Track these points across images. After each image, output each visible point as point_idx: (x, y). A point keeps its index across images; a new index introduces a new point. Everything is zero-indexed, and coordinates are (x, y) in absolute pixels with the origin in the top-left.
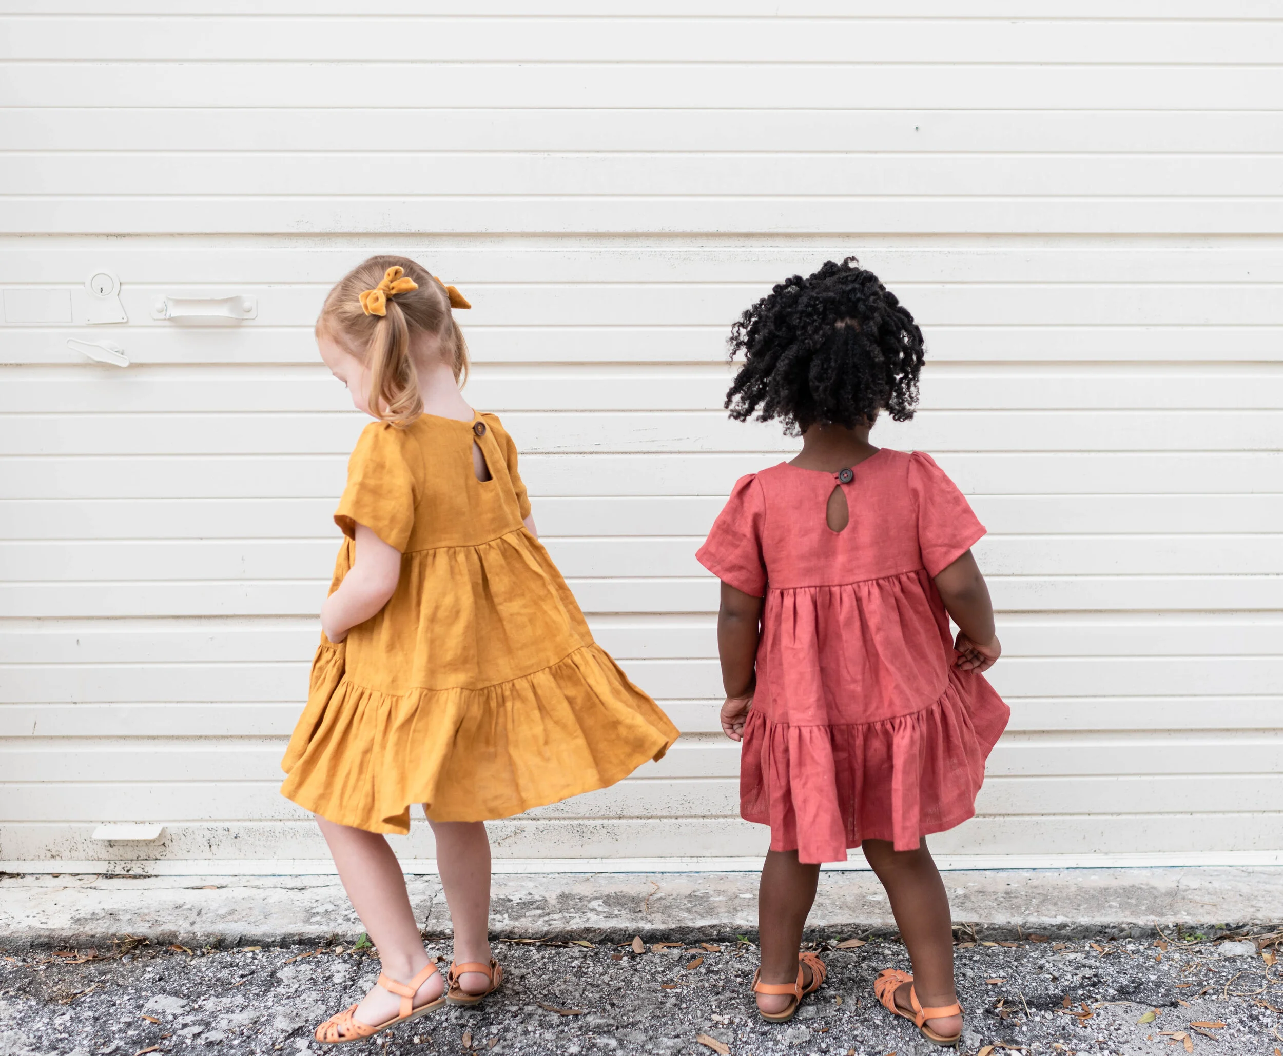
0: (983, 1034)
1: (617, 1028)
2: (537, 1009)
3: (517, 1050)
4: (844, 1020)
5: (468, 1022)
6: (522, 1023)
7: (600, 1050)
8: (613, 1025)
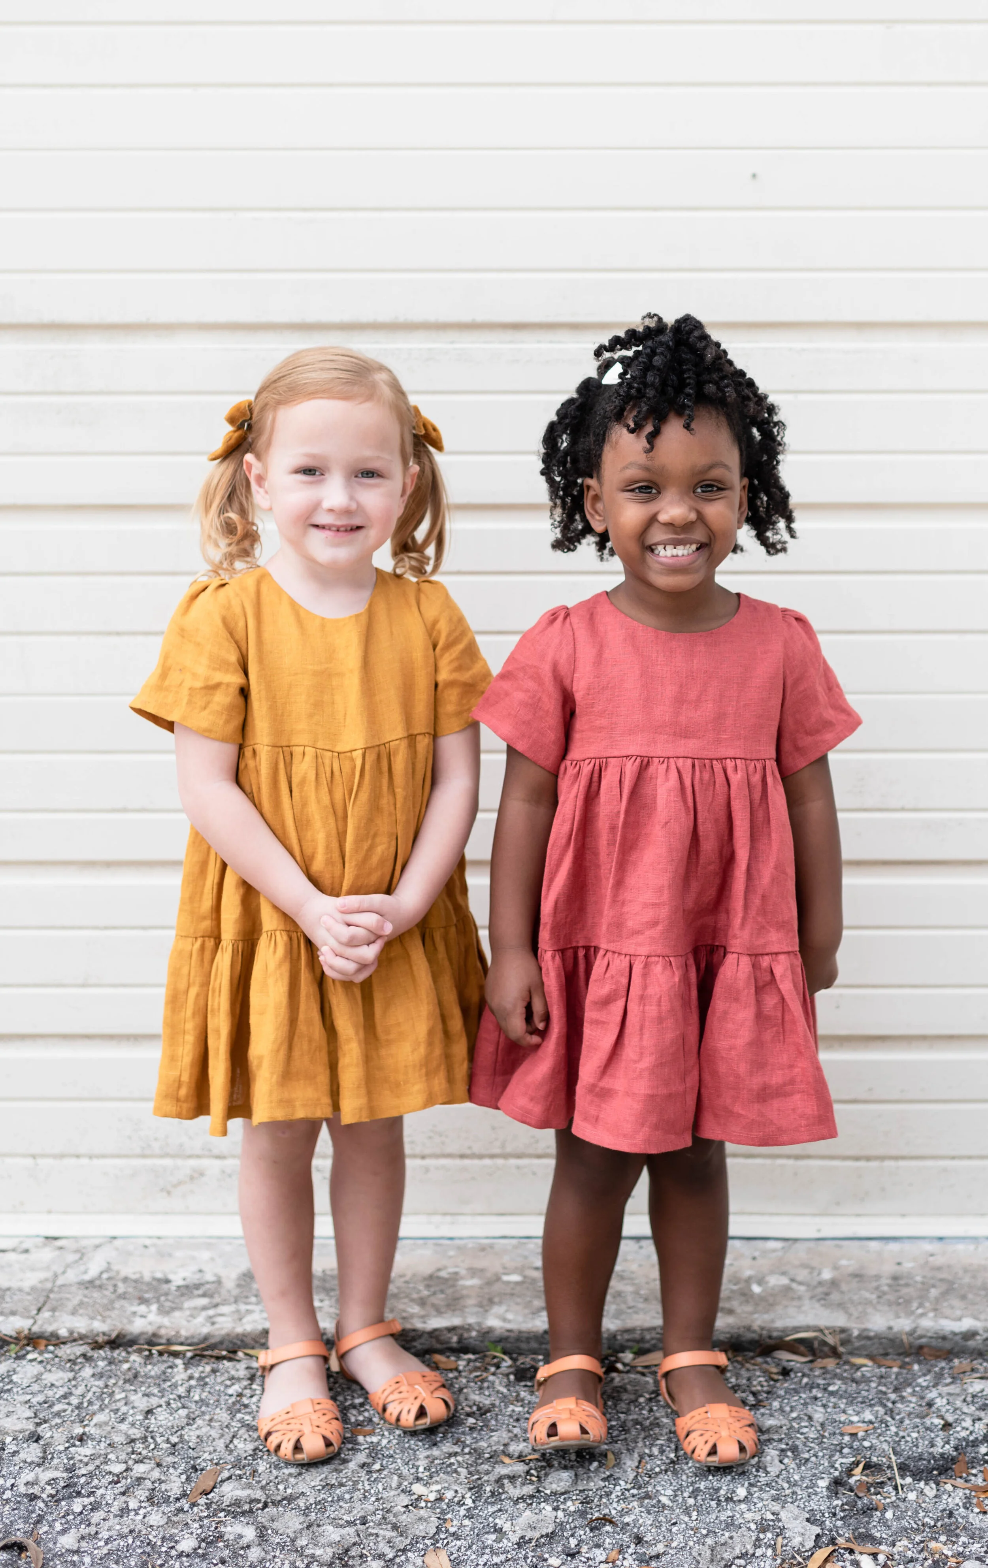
0: (822, 1524)
1: (266, 1505)
2: (153, 1469)
3: (102, 1543)
4: (613, 1496)
5: (43, 1490)
6: (123, 1494)
7: (227, 1546)
8: (259, 1501)
